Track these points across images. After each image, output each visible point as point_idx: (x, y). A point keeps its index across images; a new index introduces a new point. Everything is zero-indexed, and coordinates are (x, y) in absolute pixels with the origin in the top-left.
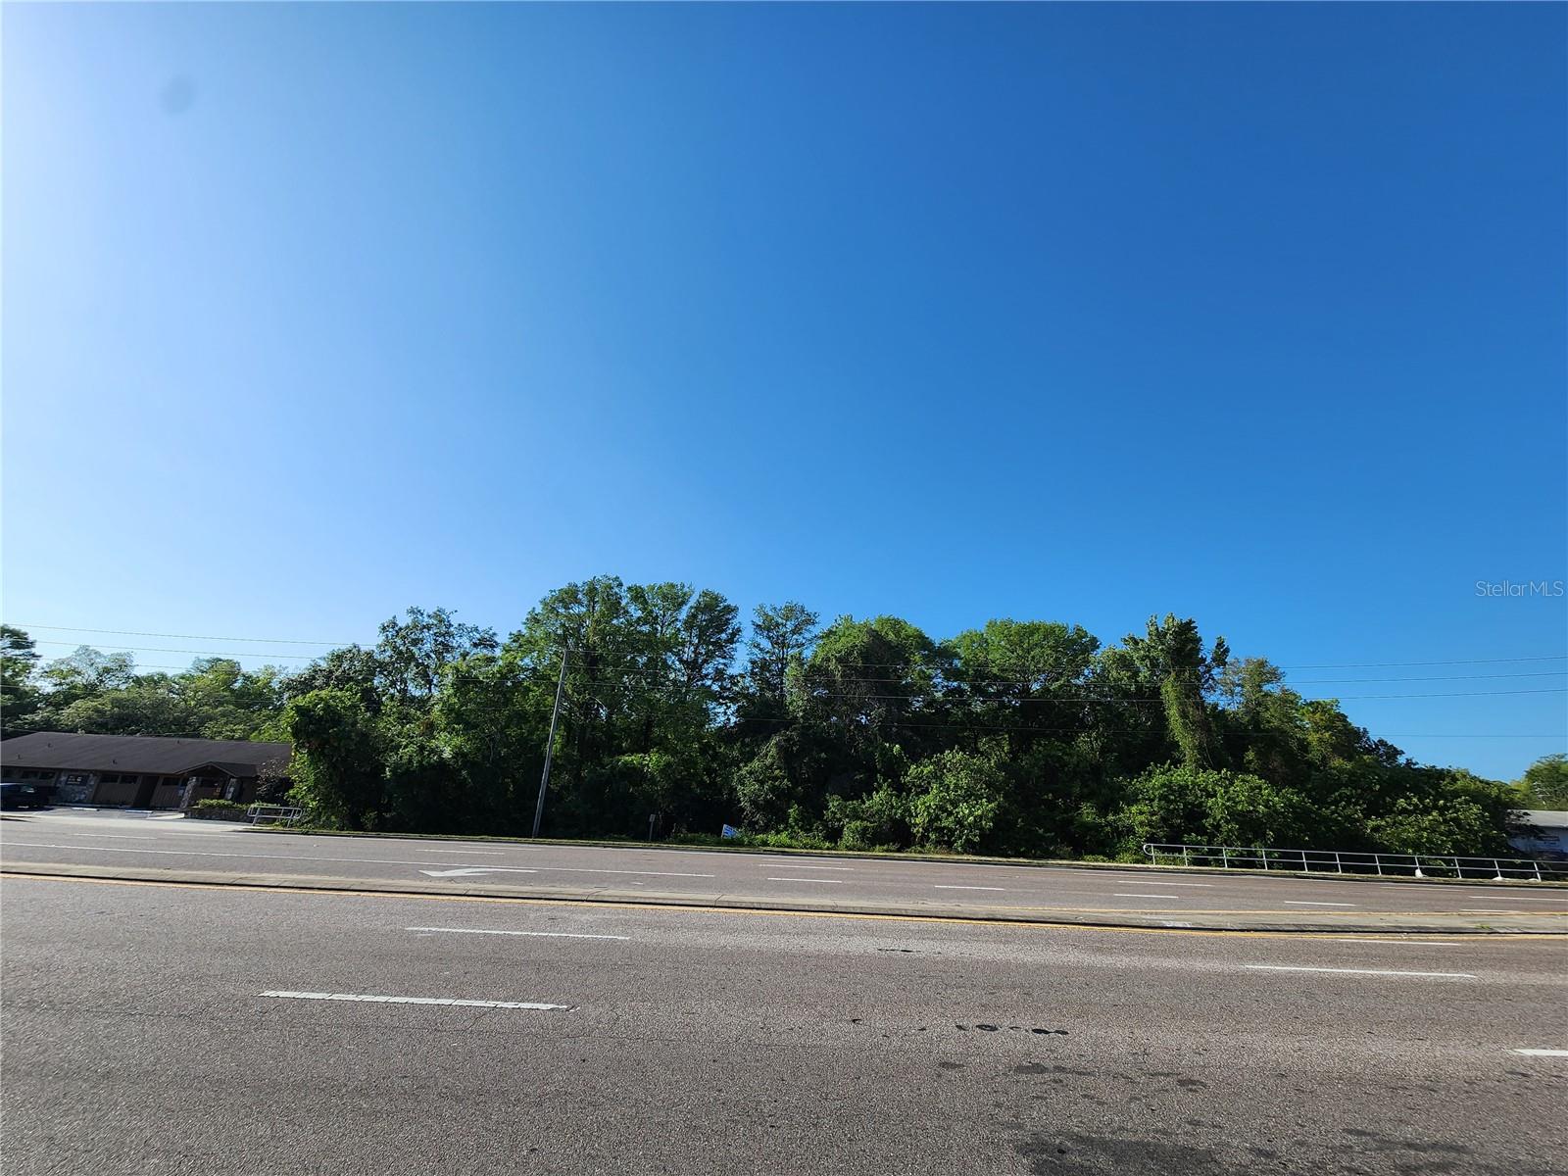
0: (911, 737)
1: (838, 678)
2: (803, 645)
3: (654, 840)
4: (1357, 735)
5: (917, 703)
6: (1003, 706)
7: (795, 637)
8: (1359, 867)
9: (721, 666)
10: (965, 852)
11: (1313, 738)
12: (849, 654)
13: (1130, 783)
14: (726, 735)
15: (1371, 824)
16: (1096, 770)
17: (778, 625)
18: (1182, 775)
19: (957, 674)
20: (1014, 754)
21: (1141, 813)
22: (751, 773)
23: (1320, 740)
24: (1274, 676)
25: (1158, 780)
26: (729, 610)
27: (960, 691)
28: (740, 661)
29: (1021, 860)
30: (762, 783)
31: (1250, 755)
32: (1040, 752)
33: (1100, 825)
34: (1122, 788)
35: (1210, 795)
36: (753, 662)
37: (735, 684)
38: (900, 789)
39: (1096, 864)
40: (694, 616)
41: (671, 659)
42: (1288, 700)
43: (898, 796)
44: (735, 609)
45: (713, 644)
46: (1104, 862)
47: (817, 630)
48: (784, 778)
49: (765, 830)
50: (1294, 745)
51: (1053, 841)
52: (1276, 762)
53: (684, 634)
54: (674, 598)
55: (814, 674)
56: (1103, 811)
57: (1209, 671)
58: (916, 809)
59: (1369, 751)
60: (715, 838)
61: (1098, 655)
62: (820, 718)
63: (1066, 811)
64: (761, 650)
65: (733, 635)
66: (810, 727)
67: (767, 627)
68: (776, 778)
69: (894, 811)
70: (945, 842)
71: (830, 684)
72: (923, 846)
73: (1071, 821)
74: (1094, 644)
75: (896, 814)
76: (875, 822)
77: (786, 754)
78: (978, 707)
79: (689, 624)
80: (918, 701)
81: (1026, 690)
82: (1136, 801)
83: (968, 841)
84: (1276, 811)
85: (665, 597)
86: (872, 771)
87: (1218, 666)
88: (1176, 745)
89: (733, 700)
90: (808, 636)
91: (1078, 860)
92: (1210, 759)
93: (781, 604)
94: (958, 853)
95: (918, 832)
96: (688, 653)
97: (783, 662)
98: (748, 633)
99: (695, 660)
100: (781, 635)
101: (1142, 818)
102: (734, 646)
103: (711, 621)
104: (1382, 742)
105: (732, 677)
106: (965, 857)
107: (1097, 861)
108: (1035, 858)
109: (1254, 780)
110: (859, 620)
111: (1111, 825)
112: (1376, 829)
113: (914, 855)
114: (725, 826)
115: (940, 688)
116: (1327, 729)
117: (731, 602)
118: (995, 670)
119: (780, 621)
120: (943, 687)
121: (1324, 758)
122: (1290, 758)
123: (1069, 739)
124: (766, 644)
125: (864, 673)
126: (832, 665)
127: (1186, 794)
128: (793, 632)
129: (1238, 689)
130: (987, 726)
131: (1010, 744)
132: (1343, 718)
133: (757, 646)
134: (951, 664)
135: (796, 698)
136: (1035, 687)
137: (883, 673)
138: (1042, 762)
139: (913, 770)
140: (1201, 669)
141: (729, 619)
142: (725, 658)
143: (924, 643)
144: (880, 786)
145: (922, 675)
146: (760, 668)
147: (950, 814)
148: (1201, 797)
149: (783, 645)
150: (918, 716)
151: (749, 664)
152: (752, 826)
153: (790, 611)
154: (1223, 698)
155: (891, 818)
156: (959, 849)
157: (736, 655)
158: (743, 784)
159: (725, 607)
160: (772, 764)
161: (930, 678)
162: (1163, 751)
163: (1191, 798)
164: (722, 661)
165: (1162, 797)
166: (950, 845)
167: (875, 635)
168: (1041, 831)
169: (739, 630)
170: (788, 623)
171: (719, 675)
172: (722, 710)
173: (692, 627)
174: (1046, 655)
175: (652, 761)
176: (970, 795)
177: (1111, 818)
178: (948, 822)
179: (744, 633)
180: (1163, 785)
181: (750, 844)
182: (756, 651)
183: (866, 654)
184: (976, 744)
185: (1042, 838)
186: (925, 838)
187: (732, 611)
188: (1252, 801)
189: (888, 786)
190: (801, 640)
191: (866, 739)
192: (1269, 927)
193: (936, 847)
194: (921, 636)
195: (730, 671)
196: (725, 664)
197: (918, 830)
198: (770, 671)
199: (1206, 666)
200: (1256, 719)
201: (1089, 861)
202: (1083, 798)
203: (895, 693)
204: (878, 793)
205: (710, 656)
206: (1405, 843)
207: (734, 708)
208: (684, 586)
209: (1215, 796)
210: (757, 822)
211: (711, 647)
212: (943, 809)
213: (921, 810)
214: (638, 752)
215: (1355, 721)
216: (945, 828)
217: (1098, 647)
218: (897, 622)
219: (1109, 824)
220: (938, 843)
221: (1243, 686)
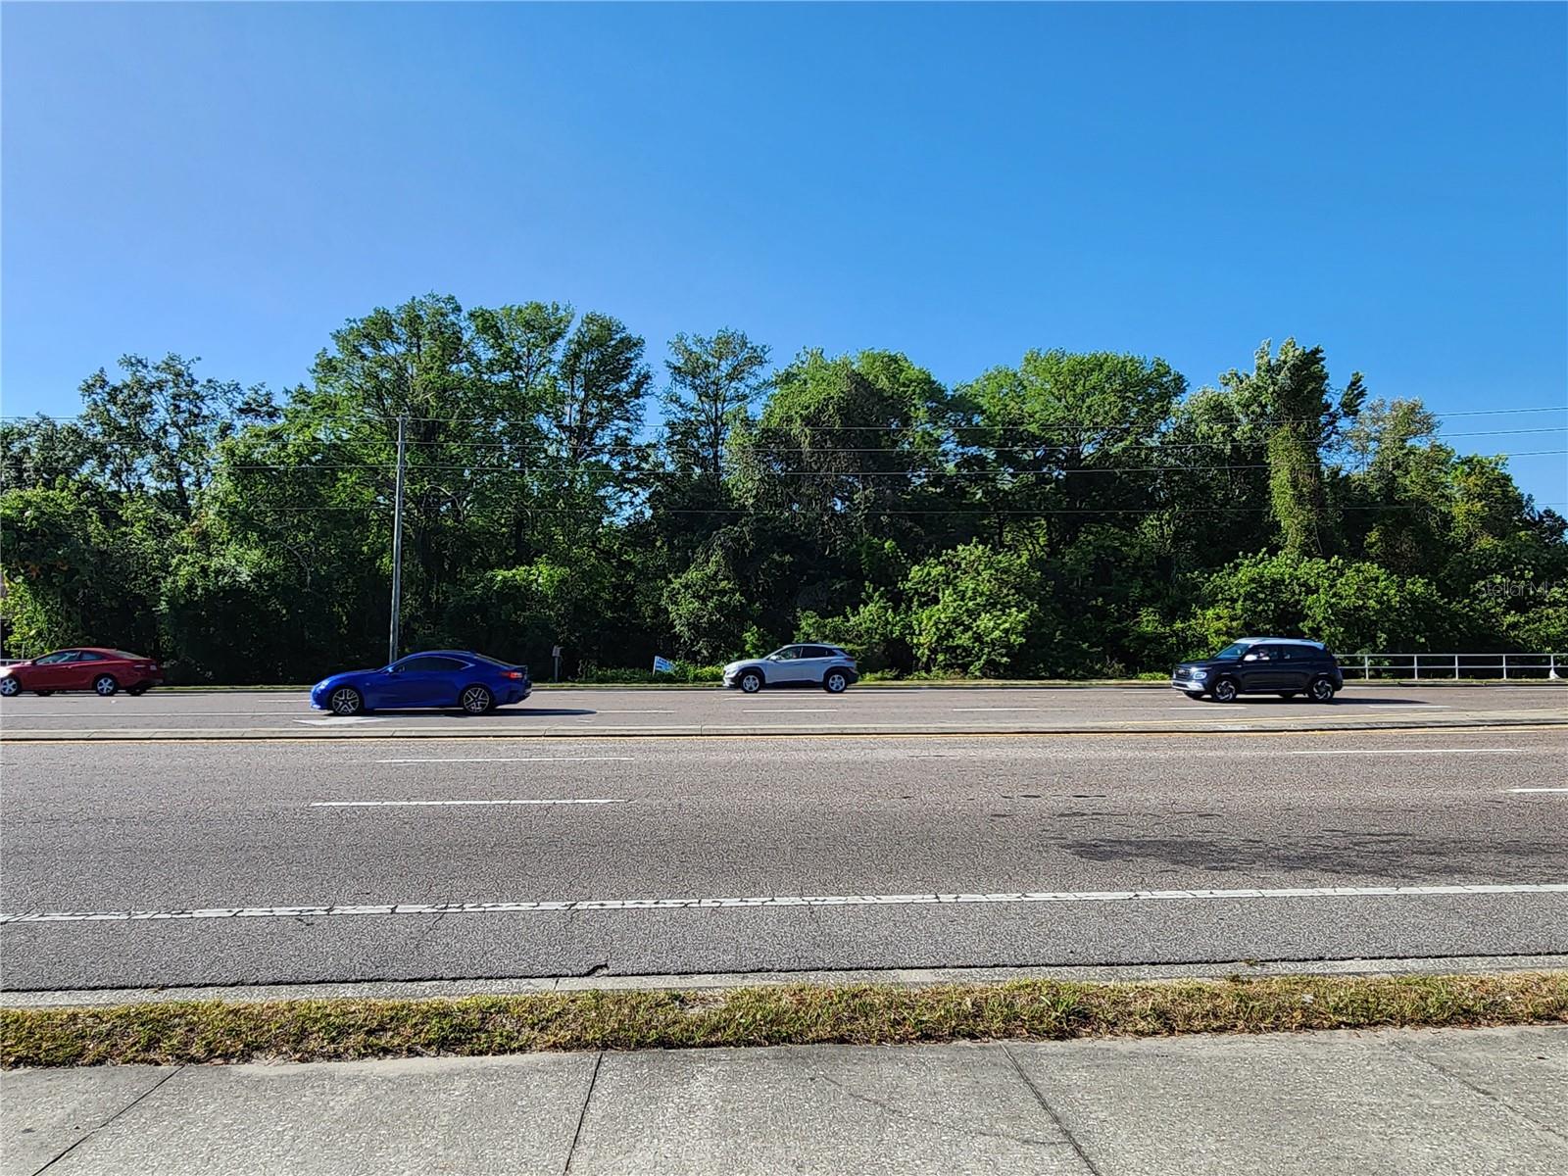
0: (911, 528)
1: (806, 448)
2: (745, 397)
4: (1518, 503)
5: (918, 479)
6: (1042, 480)
7: (733, 384)
8: (1482, 672)
9: (622, 433)
10: (985, 675)
11: (1459, 510)
12: (820, 411)
13: (1208, 579)
14: (638, 534)
15: (1509, 619)
16: (1164, 565)
17: (707, 365)
18: (1277, 567)
19: (979, 437)
20: (1053, 548)
21: (1219, 618)
22: (687, 587)
23: (1469, 512)
24: (1428, 426)
25: (1244, 575)
26: (629, 344)
27: (981, 461)
28: (652, 424)
29: (1058, 682)
30: (704, 599)
31: (1373, 536)
32: (1090, 543)
33: (1162, 637)
34: (1196, 587)
35: (1310, 591)
36: (671, 425)
37: (645, 459)
38: (898, 600)
39: (1152, 682)
40: (577, 356)
41: (543, 423)
42: (1439, 458)
43: (895, 610)
44: (639, 343)
45: (609, 399)
46: (1163, 679)
47: (767, 373)
48: (733, 591)
49: (712, 661)
50: (1433, 522)
51: (1101, 659)
52: (1406, 545)
53: (563, 387)
54: (544, 327)
55: (771, 441)
56: (1168, 617)
57: (1332, 423)
58: (920, 623)
59: (1528, 525)
60: (647, 674)
61: (1181, 404)
62: (778, 505)
63: (1119, 620)
64: (681, 406)
65: (639, 384)
66: (768, 519)
67: (690, 371)
68: (723, 593)
69: (889, 627)
70: (959, 666)
71: (792, 456)
72: (928, 671)
73: (1125, 633)
74: (1179, 385)
75: (892, 632)
76: (861, 645)
77: (739, 563)
78: (1006, 481)
79: (570, 370)
80: (919, 476)
81: (1074, 457)
82: (1213, 603)
83: (989, 662)
84: (1390, 608)
85: (529, 325)
86: (857, 577)
87: (1346, 414)
88: (1277, 526)
89: (641, 482)
90: (753, 382)
91: (1131, 679)
92: (1321, 543)
93: (710, 334)
94: (976, 678)
95: (923, 654)
96: (571, 414)
97: (717, 423)
98: (662, 381)
99: (582, 429)
100: (713, 383)
101: (1220, 625)
102: (641, 401)
103: (602, 362)
104: (1549, 513)
105: (639, 448)
106: (985, 682)
107: (1155, 678)
108: (1076, 679)
109: (1372, 569)
110: (834, 355)
111: (1177, 635)
112: (1514, 626)
113: (917, 682)
114: (657, 658)
115: (950, 457)
116: (1480, 497)
117: (634, 332)
118: (1033, 428)
119: (710, 359)
120: (955, 455)
121: (1470, 535)
122: (1424, 536)
123: (1131, 524)
124: (689, 396)
125: (842, 440)
126: (796, 428)
127: (1281, 591)
128: (731, 378)
129: (1372, 445)
130: (1014, 511)
131: (1049, 533)
132: (1507, 479)
133: (677, 400)
134: (969, 421)
135: (741, 477)
136: (1088, 450)
137: (872, 439)
138: (1093, 556)
139: (916, 572)
140: (1323, 419)
141: (630, 359)
142: (628, 420)
143: (931, 390)
144: (870, 597)
145: (927, 438)
146: (682, 435)
147: (968, 628)
148: (1300, 595)
149: (716, 398)
150: (920, 498)
151: (667, 429)
152: (692, 657)
153: (726, 344)
154: (1350, 458)
155: (886, 639)
156: (977, 673)
157: (646, 415)
158: (675, 603)
159: (622, 340)
160: (716, 573)
161: (938, 442)
162: (1260, 534)
163: (1285, 596)
164: (623, 424)
165: (1249, 596)
166: (965, 669)
167: (859, 380)
168: (1085, 646)
169: (647, 377)
170: (723, 363)
171: (621, 444)
172: (626, 497)
173: (574, 372)
174: (1106, 404)
175: (542, 574)
176: (993, 603)
177: (1178, 625)
178: (964, 639)
179: (655, 381)
180: (1252, 580)
181: (697, 678)
182: (674, 407)
183: (847, 409)
184: (1000, 535)
185: (1085, 654)
186: (931, 661)
187: (635, 345)
188: (1361, 593)
189: (881, 597)
190: (742, 389)
191: (848, 533)
193: (945, 673)
194: (929, 381)
195: (637, 440)
196: (628, 430)
198: (698, 438)
199: (1330, 415)
200: (1390, 487)
201: (1145, 678)
202: (1142, 602)
203: (889, 466)
204: (866, 605)
205: (605, 418)
206: (1547, 641)
207: (644, 495)
208: (557, 309)
209: (1316, 591)
210: (699, 652)
211: (605, 403)
212: (956, 622)
213: (926, 627)
214: (520, 564)
215: (1522, 485)
216: (958, 646)
217: (1184, 390)
218: (894, 360)
219: (1175, 633)
220: (947, 667)
221: (1379, 440)
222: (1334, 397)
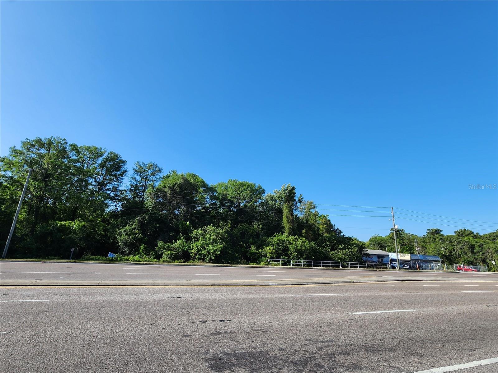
0: (195, 220)
1: (168, 195)
2: (155, 180)
3: (73, 259)
4: (332, 226)
5: (199, 208)
6: (230, 210)
7: (152, 177)
8: (326, 266)
9: (116, 186)
10: (209, 262)
11: (321, 227)
12: (174, 186)
13: (268, 239)
14: (114, 215)
15: (331, 253)
16: (258, 235)
17: (145, 171)
18: (283, 237)
19: (215, 198)
20: (232, 228)
21: (270, 249)
22: (125, 231)
23: (323, 227)
24: (314, 207)
25: (276, 239)
26: (122, 161)
27: (215, 204)
28: (125, 184)
29: (229, 265)
30: (129, 235)
31: (304, 231)
32: (241, 228)
33: (256, 253)
34: (265, 241)
35: (291, 244)
36: (132, 185)
37: (122, 194)
38: (188, 239)
39: (253, 266)
40: (105, 162)
41: (91, 180)
42: (316, 215)
43: (186, 242)
44: (125, 162)
45: (113, 176)
46: (256, 265)
47: (161, 175)
48: (139, 234)
49: (129, 254)
50: (316, 228)
51: (240, 258)
52: (311, 234)
53: (99, 170)
54: (96, 153)
55: (159, 192)
56: (258, 248)
57: (297, 204)
59: (334, 231)
60: (104, 258)
61: (264, 196)
62: (158, 210)
63: (246, 248)
64: (135, 180)
65: (123, 173)
66: (154, 214)
67: (140, 171)
68: (136, 234)
69: (184, 247)
70: (202, 259)
71: (165, 197)
72: (194, 260)
73: (247, 252)
74: (264, 192)
75: (185, 249)
76: (176, 251)
77: (142, 225)
78: (221, 210)
79: (102, 166)
80: (199, 207)
81: (239, 206)
82: (269, 245)
83: (211, 258)
84: (307, 249)
85: (92, 153)
86: (177, 232)
87: (299, 202)
88: (283, 227)
89: (120, 201)
90: (157, 177)
91: (248, 265)
92: (293, 232)
93: (147, 162)
94: (207, 263)
96: (100, 179)
97: (145, 187)
98: (130, 173)
99: (103, 181)
100: (146, 175)
101: (270, 251)
102: (123, 177)
103: (113, 165)
104: (338, 229)
105: (121, 191)
106: (209, 264)
107: (253, 265)
108: (234, 264)
109: (304, 239)
110: (179, 173)
111: (260, 253)
112: (332, 254)
113: (190, 264)
114: (110, 253)
115: (208, 202)
116: (325, 224)
117: (124, 158)
118: (229, 198)
119: (146, 169)
120: (209, 202)
121: (323, 233)
122: (314, 232)
123: (250, 224)
124: (138, 178)
125: (179, 194)
126: (167, 190)
127: (284, 243)
128: (151, 175)
129: (304, 210)
130: (223, 218)
131: (231, 225)
132: (329, 221)
133: (134, 179)
134: (213, 194)
135: (149, 202)
136: (242, 205)
137: (187, 195)
138: (241, 231)
139: (195, 232)
140: (295, 203)
141: (122, 166)
142: (118, 182)
143: (204, 185)
144: (180, 238)
145: (202, 197)
146: (134, 188)
147: (205, 249)
148: (288, 245)
149: (146, 180)
150: (199, 213)
151: (130, 186)
152: (123, 253)
153: (151, 166)
154: (299, 213)
155: (183, 250)
156: (207, 261)
157: (124, 182)
158: (120, 236)
159: (120, 160)
160: (135, 228)
161: (205, 198)
162: (279, 229)
163: (285, 245)
164: (116, 183)
165: (277, 244)
166: (204, 260)
167: (185, 179)
168: (237, 255)
169: (126, 171)
170: (149, 171)
171: (115, 189)
172: (114, 204)
173: (103, 167)
174: (246, 194)
175: (75, 224)
176: (214, 242)
177: (260, 251)
178: (204, 252)
179: (128, 173)
180: (278, 240)
181: (121, 260)
182: (133, 181)
183: (181, 186)
184: (219, 224)
185: (237, 257)
186: (194, 257)
187: (124, 162)
188: (302, 246)
189: (184, 238)
190: (154, 178)
191: (178, 220)
192: (299, 284)
193: (199, 261)
194: (203, 182)
195: (120, 188)
196: (118, 185)
197: (192, 255)
198: (139, 190)
199: (296, 202)
200: (307, 221)
201: (251, 265)
202: (252, 244)
203: (191, 203)
204: (179, 240)
205: (111, 181)
206: (339, 258)
207: (120, 204)
208: (101, 149)
209: (292, 244)
210: (125, 251)
211: (112, 177)
212: (203, 247)
213: (194, 247)
214: (68, 220)
215: (332, 223)
216: (203, 254)
218: (195, 176)
219: (259, 253)
220: (199, 259)
221: (305, 210)
222: (297, 198)
